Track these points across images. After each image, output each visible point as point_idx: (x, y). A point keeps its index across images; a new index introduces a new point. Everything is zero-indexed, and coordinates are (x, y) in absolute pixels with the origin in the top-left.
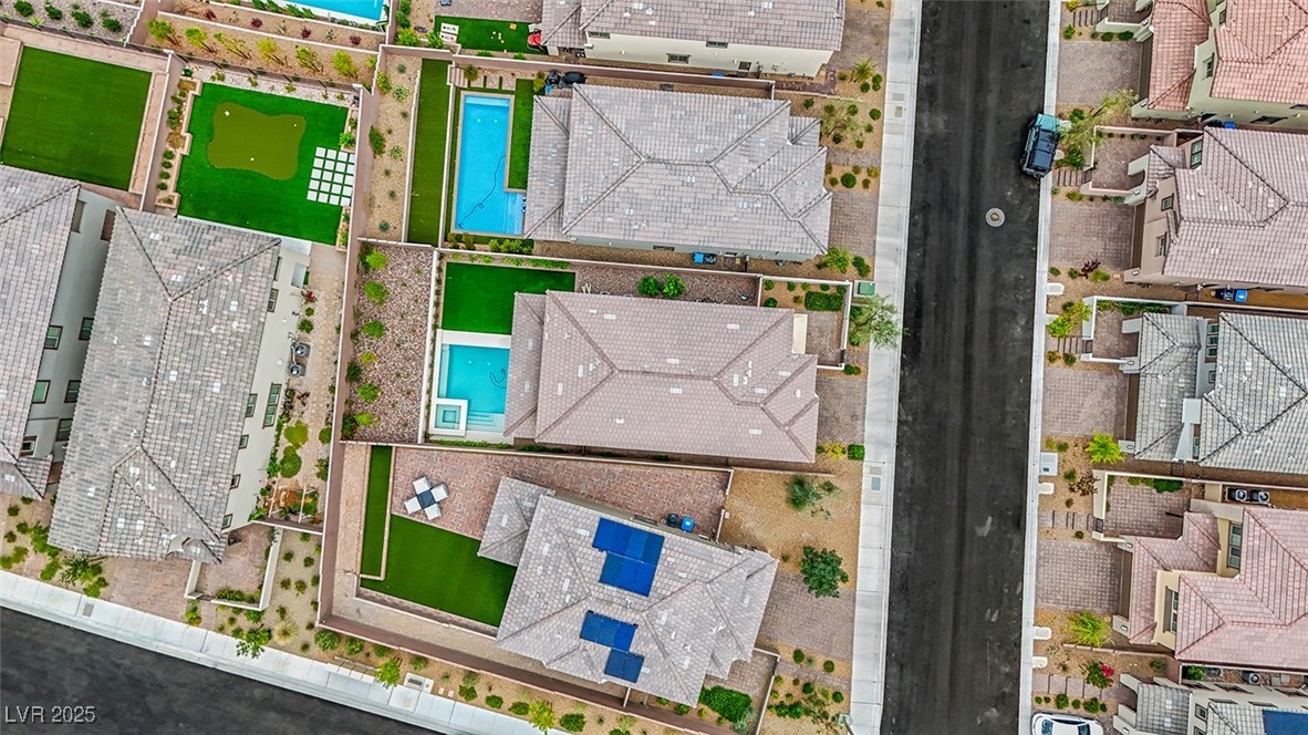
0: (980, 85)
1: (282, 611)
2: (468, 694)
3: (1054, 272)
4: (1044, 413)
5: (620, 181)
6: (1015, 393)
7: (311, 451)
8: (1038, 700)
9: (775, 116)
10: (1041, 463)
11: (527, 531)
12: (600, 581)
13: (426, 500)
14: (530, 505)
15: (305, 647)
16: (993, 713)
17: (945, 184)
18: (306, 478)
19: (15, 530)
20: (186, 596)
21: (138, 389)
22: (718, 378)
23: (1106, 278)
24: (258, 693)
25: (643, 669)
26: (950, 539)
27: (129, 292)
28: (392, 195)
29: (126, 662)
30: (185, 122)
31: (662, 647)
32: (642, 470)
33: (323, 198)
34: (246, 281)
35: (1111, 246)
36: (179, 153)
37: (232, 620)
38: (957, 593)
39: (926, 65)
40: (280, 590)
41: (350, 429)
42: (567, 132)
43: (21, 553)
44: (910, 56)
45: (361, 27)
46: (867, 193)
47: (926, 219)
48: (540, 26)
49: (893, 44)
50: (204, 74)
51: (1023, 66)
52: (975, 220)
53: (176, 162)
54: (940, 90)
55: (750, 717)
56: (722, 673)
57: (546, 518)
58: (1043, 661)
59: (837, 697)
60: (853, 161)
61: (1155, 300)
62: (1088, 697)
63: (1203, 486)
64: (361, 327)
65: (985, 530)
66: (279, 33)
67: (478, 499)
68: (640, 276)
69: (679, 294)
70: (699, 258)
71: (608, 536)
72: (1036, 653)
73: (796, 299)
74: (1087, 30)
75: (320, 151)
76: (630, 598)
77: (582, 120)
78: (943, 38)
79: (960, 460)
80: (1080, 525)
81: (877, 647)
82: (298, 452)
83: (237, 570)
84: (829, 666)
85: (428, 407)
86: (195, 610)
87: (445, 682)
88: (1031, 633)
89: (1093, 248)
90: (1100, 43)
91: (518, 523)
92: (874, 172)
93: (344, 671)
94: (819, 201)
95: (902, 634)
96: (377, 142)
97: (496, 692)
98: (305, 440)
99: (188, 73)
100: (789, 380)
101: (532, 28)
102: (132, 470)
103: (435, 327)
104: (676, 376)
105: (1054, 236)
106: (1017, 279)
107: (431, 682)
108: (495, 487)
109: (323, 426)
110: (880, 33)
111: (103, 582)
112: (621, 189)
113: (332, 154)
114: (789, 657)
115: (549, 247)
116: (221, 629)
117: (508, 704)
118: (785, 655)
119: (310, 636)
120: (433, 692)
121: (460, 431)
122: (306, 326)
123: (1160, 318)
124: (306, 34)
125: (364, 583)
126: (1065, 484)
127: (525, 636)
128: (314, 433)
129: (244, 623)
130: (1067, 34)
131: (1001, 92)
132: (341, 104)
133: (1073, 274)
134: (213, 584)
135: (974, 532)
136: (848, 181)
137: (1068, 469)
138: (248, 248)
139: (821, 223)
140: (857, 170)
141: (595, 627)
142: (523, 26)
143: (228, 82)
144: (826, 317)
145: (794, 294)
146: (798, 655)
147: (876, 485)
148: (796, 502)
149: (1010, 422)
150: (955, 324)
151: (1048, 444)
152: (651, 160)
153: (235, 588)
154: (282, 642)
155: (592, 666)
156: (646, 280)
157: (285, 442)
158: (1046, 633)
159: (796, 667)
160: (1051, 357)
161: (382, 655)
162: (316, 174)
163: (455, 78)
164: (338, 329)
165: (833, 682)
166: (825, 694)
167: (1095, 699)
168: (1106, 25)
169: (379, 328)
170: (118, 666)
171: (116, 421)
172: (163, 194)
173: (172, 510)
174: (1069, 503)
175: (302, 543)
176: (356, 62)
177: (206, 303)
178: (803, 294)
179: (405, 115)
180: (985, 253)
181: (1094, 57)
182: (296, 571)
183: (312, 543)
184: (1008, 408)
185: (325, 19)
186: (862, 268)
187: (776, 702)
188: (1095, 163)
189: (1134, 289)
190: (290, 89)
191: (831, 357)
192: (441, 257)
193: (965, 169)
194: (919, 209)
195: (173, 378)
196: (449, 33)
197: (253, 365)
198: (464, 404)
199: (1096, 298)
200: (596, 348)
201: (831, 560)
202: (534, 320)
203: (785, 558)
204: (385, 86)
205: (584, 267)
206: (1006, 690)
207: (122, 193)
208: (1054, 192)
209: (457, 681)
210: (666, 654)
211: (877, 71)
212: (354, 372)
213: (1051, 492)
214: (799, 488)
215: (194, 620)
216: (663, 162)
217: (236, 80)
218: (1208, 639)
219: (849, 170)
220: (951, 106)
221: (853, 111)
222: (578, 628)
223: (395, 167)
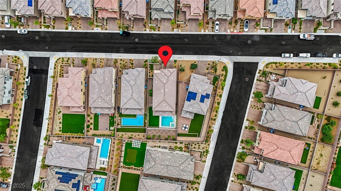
0: (116, 43)
1: (203, 148)
2: (215, 120)
3: (145, 30)
4: (168, 31)
5: (135, 100)
6: (165, 36)
7: (179, 145)
8: (213, 31)
9: (124, 77)
10: (176, 31)
11: (189, 112)
12: (195, 100)
13: (185, 128)
14: (185, 111)
15: (208, 145)
16: (215, 38)
17: (132, 48)
18: (183, 146)
19: (193, 189)
20: (201, 162)
21: (170, 168)
22: (164, 84)
23: (146, 22)
24: (216, 151)
25: (208, 93)
26: (188, 46)
27: (156, 170)
28: (138, 135)
29: (212, 171)
30: (129, 167)
31: (205, 91)
32: (179, 95)
33: (140, 145)
34: (153, 154)
35: (141, 21)
36: (134, 167)
37: (205, 156)
38: (197, 44)
39: (113, 52)
40: (200, 149)
41: (175, 139)
42: (128, 109)
43: (196, 188)
44: (111, 55)
45: (111, 142)
46: (134, 61)
47: (138, 51)
48: (110, 114)
49: (109, 57)
50: (122, 164)
51: (112, 36)
52: (137, 43)
53: (135, 168)
54: (116, 50)
55: (217, 76)
56: (209, 81)
57: (186, 109)
58: (207, 31)
59: (213, 63)
60: (129, 63)
61: (149, 15)
62: (212, 24)
63: (178, 6)
64: (159, 138)
65: (187, 40)
66: (113, 155)
67: (185, 120)
68: (149, 96)
69: (152, 90)
70: (146, 87)
71: (189, 100)
72: (206, 32)
73: (152, 72)
74: (106, 26)
75: (133, 146)
76: (197, 96)
77: (126, 106)
78: (108, 49)
79: (176, 45)
80: (185, 25)
81: (205, 57)
82: (179, 147)
83: (197, 155)
84: (209, 64)
85: (171, 128)
86: (203, 161)
87: (213, 123)
88: (202, 32)
89: (141, 24)
90: (108, 24)
91: (188, 113)
92: (131, 60)
93: (211, 138)
94: (137, 70)
95: (203, 53)
96: (130, 138)
97: (214, 115)
98: (177, 146)
99: (122, 167)
100: (164, 73)
101: (110, 115)
102: (181, 168)
103: (159, 128)
104: (164, 90)
105: (139, 30)
106: (147, 36)
107: (213, 125)
108: (183, 117)
109: (175, 143)
110: (108, 60)
111: (200, 175)
112: (136, 100)
113: (133, 144)
114: (208, 71)
115: (145, 111)
116: (206, 157)
117: (216, 114)
118: (207, 71)
119: (207, 144)
120: (215, 125)
121: (175, 123)
122: (160, 147)
123: (152, 15)
124: (113, 151)
125: (199, 137)
126: (179, 28)
127: (204, 111)
128: (176, 145)
129: (205, 154)
130: (106, 29)
131: (116, 40)
132: (125, 143)
133: (145, 28)
134: (200, 159)
135: (187, 42)
136: (132, 64)
137: (176, 28)
138: (148, 154)
139: (140, 69)
140: (130, 63)
141: (202, 101)
142: (110, 117)
143: (123, 161)
144: (154, 67)
145: (151, 72)
146: (207, 69)
147: (180, 58)
148: (183, 70)
149: (169, 37)
150: (154, 46)
151: (173, 31)
152: (132, 96)
153: (200, 155)
154: (208, 148)
155: (208, 101)
156: (150, 95)
157: (177, 149)
158: (202, 30)
159: (209, 69)
160: (159, 31)
161: (209, 133)
162: (136, 147)
163: (119, 127)
164: (160, 142)
165: (211, 64)
166: (213, 65)
167: (212, 23)
168: (105, 24)
169: (159, 136)
170: (212, 172)
171: (174, 171)
172: (140, 169)
173: (187, 162)
174: (182, 27)
175: (193, 146)
176: (117, 142)
177: (157, 159)
178: (151, 71)
179: (126, 134)
180: (142, 41)
181: (110, 25)
182: (197, 146)
183: (193, 144)
184: (167, 37)
185: (111, 148)
186: (146, 61)
187: (214, 72)
188: (127, 25)
189: (147, 18)
190: (123, 151)
191: (160, 66)
192: (148, 127)
193: (129, 45)
194: (136, 52)
195: (168, 163)
196: (112, 128)
197: (166, 152)
198: (171, 123)
199: (149, 24)
200: (161, 103)
201: (192, 65)
202: (157, 112)
203: (192, 72)
204: (122, 137)
205: (148, 105)
206: (211, 36)
207: (140, 175)
208: (132, 31)
209: (213, 121)
210: (206, 90)
211: (114, 60)
212: (166, 139)
213: (180, 30)
214: (181, 70)
215: (205, 161)
216: (132, 94)
217: (122, 159)
218: (200, 9)
219: (130, 64)
220: (119, 48)
221: (121, 64)
222: (202, 103)
223: (134, 135)
